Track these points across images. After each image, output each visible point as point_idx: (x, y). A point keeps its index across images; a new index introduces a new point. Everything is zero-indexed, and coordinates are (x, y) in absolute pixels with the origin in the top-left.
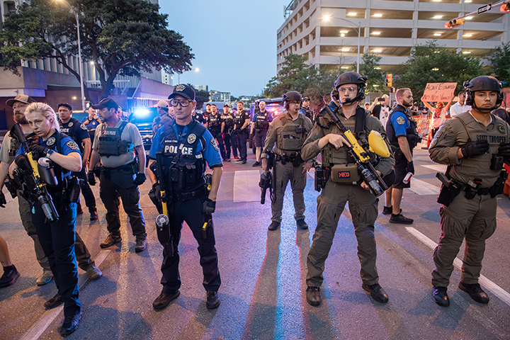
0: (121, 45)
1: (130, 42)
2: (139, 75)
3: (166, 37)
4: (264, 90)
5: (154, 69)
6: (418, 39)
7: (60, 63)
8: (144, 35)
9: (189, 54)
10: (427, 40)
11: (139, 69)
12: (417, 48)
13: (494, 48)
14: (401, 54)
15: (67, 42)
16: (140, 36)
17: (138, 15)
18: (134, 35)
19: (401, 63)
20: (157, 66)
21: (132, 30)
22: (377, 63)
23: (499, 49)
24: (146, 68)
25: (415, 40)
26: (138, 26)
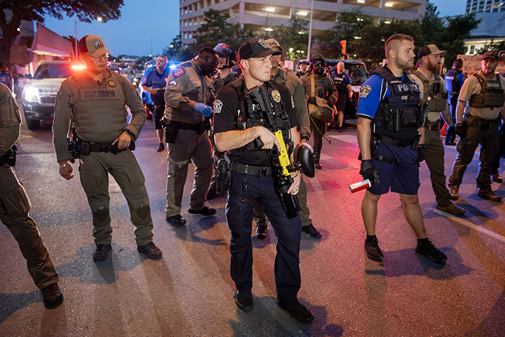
5: (64, 13)
6: (344, 5)
10: (353, 6)
12: (343, 14)
13: (413, 19)
14: (325, 19)
19: (328, 29)
20: (68, 10)
22: (304, 26)
23: (417, 21)
24: (54, 12)
25: (341, 5)
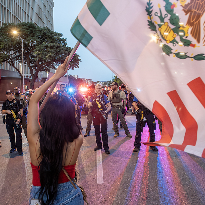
0: (46, 55)
1: (51, 54)
2: (49, 71)
3: (68, 51)
4: (114, 77)
7: (10, 65)
8: (58, 50)
9: (78, 59)
11: (49, 67)
15: (14, 54)
16: (55, 50)
17: (53, 40)
18: (52, 50)
21: (51, 48)
26: (54, 46)
